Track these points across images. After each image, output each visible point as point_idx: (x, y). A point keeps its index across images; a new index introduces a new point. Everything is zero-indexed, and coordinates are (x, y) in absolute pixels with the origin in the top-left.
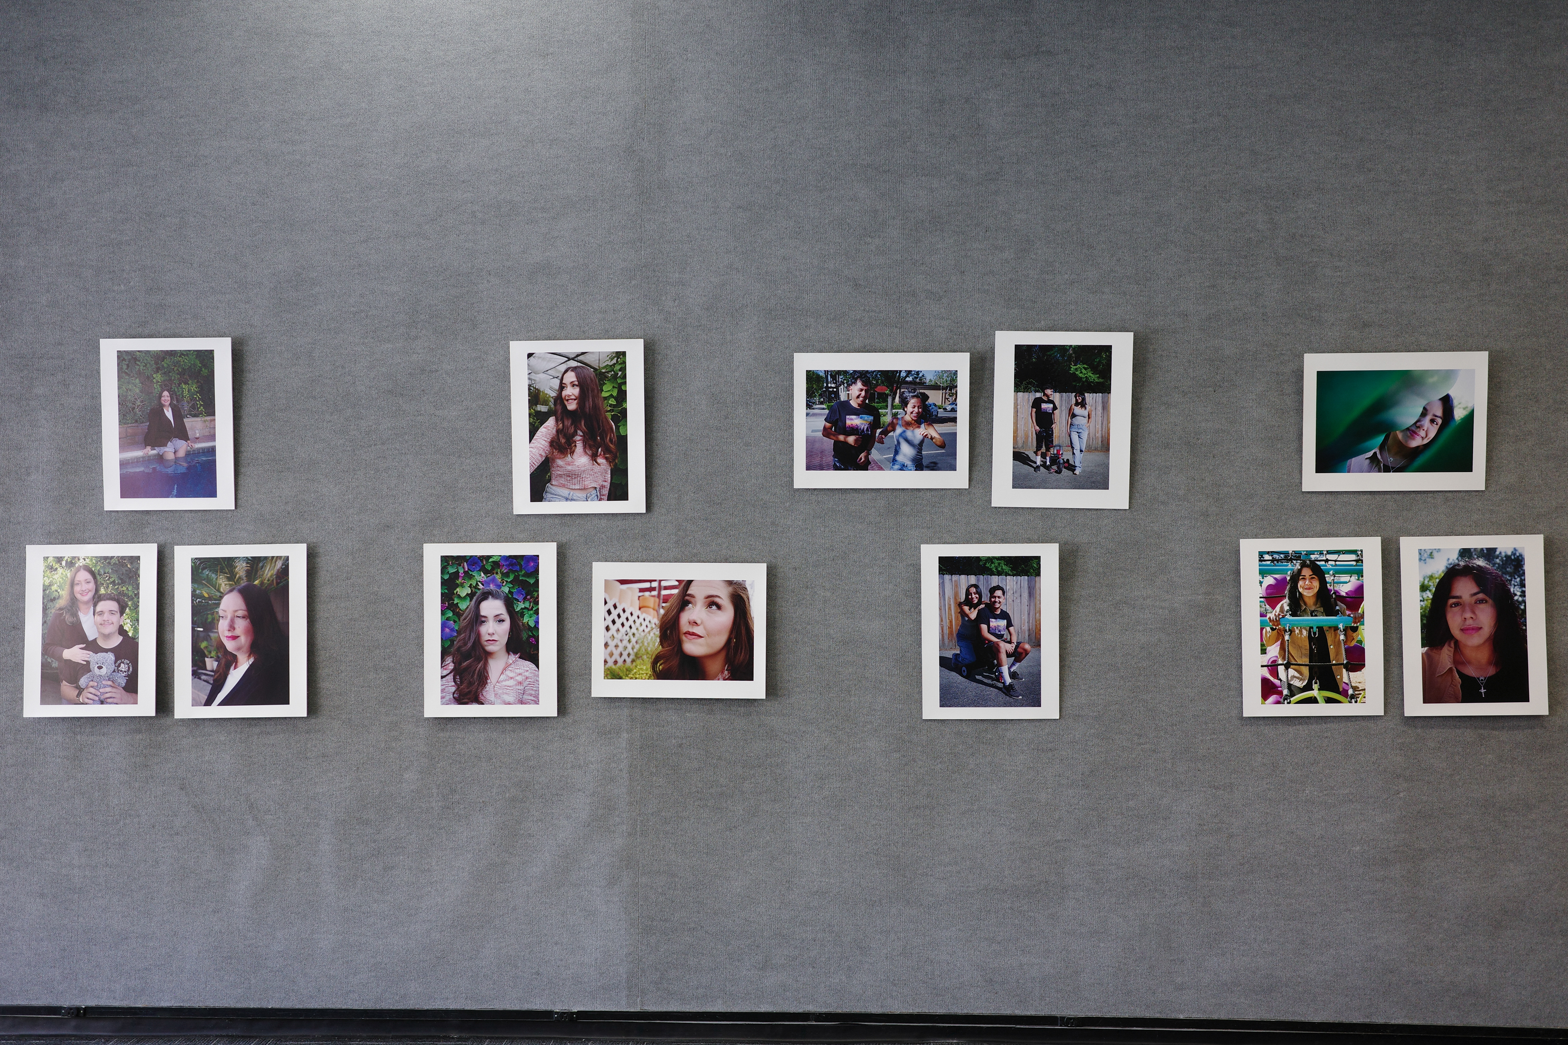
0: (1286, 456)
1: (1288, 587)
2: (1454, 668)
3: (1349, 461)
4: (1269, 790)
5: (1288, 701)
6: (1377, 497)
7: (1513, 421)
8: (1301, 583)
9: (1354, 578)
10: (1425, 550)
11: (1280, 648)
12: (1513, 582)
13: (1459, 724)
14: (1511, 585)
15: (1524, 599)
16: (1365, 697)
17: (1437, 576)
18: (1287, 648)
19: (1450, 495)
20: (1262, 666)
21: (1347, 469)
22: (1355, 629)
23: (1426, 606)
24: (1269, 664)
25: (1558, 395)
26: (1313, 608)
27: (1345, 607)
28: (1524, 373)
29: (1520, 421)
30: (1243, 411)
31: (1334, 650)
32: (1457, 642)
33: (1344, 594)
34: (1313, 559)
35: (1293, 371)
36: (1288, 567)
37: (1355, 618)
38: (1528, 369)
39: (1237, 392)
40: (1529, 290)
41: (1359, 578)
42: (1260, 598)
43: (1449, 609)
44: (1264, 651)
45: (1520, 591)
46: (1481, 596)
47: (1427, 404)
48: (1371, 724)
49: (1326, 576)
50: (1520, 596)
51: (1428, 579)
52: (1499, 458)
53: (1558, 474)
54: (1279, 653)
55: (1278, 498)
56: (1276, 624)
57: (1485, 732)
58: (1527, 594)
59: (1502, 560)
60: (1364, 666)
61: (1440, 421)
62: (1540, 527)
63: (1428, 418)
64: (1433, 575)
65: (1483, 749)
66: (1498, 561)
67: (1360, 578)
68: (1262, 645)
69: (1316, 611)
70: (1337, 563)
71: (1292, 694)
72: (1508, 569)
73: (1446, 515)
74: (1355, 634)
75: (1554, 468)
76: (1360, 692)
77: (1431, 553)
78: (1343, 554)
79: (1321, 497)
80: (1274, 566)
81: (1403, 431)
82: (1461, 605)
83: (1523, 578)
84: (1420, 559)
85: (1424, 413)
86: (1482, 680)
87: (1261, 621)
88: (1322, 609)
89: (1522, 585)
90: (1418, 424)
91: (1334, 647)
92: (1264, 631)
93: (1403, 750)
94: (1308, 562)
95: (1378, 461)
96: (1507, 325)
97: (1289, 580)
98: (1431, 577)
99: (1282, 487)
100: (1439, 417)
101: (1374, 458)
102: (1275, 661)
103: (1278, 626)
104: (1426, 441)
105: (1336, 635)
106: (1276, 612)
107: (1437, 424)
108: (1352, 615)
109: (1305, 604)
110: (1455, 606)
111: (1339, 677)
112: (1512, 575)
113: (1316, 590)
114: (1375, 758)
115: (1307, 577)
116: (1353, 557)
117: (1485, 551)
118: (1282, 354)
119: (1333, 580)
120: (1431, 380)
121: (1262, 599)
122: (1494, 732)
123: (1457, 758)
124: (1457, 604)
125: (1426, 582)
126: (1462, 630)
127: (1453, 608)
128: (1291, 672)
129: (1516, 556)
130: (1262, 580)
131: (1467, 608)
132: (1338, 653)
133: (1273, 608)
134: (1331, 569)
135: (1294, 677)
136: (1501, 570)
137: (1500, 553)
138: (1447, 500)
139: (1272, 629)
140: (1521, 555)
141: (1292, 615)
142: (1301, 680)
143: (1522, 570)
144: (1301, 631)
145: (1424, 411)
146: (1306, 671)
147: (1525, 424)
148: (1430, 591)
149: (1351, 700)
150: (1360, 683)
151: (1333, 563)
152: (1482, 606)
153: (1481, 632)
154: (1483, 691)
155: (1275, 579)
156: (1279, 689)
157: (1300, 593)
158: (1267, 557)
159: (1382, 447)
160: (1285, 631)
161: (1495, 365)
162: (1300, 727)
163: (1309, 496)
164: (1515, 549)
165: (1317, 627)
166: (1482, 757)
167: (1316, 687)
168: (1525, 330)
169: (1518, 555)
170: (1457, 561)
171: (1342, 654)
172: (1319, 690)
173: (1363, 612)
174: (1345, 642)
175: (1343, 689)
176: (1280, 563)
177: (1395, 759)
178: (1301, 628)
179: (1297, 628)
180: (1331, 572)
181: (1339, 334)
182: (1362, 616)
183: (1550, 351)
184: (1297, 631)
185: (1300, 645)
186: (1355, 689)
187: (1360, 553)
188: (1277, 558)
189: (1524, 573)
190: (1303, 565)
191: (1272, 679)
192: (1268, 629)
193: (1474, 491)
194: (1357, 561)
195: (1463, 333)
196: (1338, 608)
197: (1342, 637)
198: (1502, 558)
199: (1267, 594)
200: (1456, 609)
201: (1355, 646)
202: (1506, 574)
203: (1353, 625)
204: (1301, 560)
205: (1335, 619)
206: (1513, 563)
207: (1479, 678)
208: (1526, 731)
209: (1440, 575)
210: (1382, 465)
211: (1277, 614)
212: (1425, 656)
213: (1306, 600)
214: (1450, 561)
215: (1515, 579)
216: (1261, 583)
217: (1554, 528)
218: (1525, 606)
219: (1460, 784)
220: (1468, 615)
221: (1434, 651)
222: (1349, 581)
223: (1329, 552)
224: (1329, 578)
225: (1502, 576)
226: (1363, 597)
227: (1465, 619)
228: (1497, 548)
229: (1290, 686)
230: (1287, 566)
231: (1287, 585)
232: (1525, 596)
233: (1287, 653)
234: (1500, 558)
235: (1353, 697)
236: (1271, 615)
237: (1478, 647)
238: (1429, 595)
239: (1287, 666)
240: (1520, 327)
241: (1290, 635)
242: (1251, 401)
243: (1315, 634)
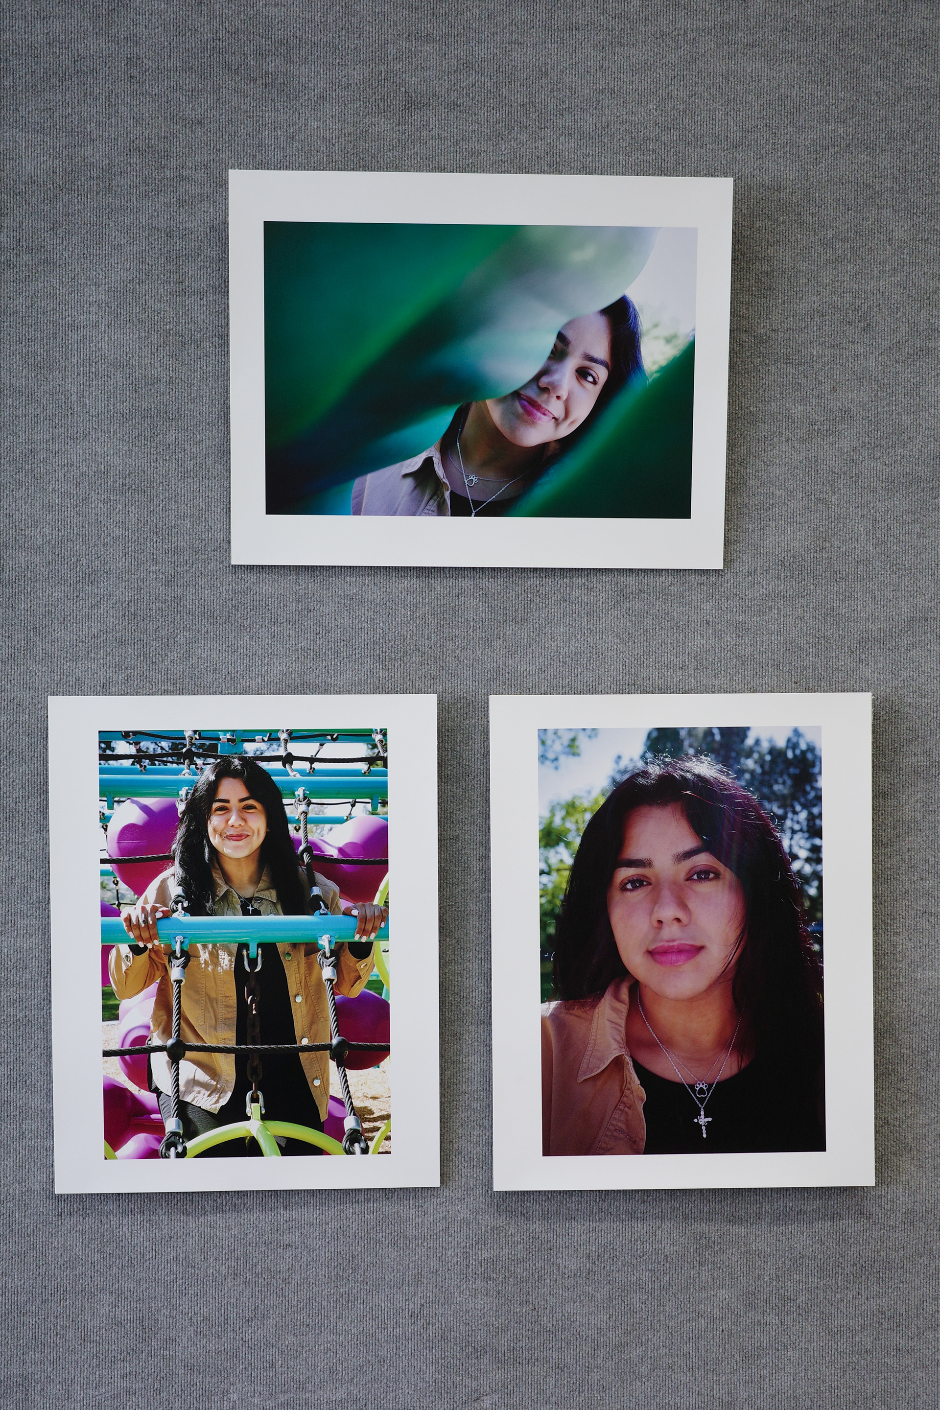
0: (190, 465)
1: (180, 833)
2: (628, 1059)
3: (357, 482)
4: (128, 1392)
5: (180, 1149)
6: (438, 585)
7: (803, 381)
8: (215, 822)
9: (361, 811)
10: (556, 732)
11: (157, 1003)
12: (788, 823)
13: (642, 1208)
14: (783, 831)
15: (819, 868)
16: (388, 1138)
17: (586, 804)
18: (174, 1003)
19: (631, 580)
20: (106, 1054)
21: (352, 503)
22: (363, 951)
23: (556, 887)
24: (127, 1047)
25: (923, 313)
26: (249, 891)
27: (337, 889)
28: (835, 249)
29: (820, 383)
30: (74, 336)
31: (304, 1009)
32: (636, 987)
33: (334, 853)
34: (251, 754)
35: (212, 228)
36: (180, 777)
37: (364, 919)
38: (844, 240)
39: (56, 282)
40: (853, 17)
41: (374, 808)
42: (103, 861)
43: (617, 896)
44: (110, 1012)
45: (808, 845)
46: (703, 859)
47: (569, 324)
48: (408, 1210)
49: (285, 801)
50: (808, 860)
51: (563, 813)
52: (763, 484)
53: (917, 528)
54: (155, 1017)
55: (168, 583)
56: (145, 935)
57: (711, 1229)
58: (825, 855)
59: (761, 762)
60: (384, 1051)
61: (602, 374)
62: (868, 672)
63: (572, 363)
64: (577, 803)
65: (705, 1276)
66: (750, 764)
67: (380, 809)
68: (107, 995)
69: (258, 899)
70: (317, 766)
71: (190, 1132)
72: (776, 787)
73: (618, 637)
74: (362, 965)
75: (908, 512)
76: (377, 1124)
77: (573, 740)
78: (334, 740)
79: (285, 583)
80: (141, 773)
81: (503, 400)
82: (649, 884)
83: (815, 811)
84: (543, 758)
85: (560, 352)
86: (701, 1091)
87: (105, 929)
88: (272, 895)
89: (814, 830)
90: (545, 381)
91: (306, 999)
92: (113, 954)
93: (494, 1280)
94: (236, 762)
95: (438, 485)
96: (792, 114)
97: (184, 813)
98: (571, 808)
99: (178, 551)
100: (602, 363)
101: (426, 471)
102: (141, 1040)
103: (151, 939)
104: (565, 430)
105: (310, 966)
106: (146, 902)
107: (595, 383)
108: (355, 912)
109: (227, 879)
110: (635, 888)
111: (317, 1083)
112: (786, 802)
113: (257, 841)
114: (418, 1301)
115: (234, 803)
116: (360, 749)
117: (718, 737)
118: (182, 178)
119: (306, 813)
120: (580, 256)
121: (108, 867)
122: (735, 1229)
123: (636, 1299)
124: (638, 883)
125: (557, 821)
126: (651, 953)
127: (628, 894)
128: (187, 1068)
129: (798, 752)
130: (107, 812)
131: (666, 894)
132: (315, 1017)
133: (139, 889)
134: (299, 784)
135: (194, 1082)
136: (758, 790)
137: (757, 742)
138: (623, 595)
139: (136, 950)
140: (811, 749)
141: (193, 910)
142: (213, 1091)
143: (813, 788)
144: (214, 956)
145: (560, 345)
146: (227, 1065)
147: (834, 390)
148: (568, 845)
149: (352, 1144)
150: (374, 1098)
151: (306, 765)
152: (705, 888)
153: (701, 957)
154: (703, 1120)
155: (145, 809)
156: (153, 1116)
157: (213, 849)
158: (122, 747)
159: (447, 445)
160: (172, 955)
161: (758, 224)
162: (218, 1219)
163: (252, 577)
164: (796, 732)
165: (259, 945)
166: (704, 1295)
167: (254, 1109)
168: (841, 131)
169: (803, 746)
170: (640, 764)
171: (326, 1019)
172: (264, 1118)
173: (386, 903)
174: (336, 987)
175: (330, 1115)
176: (158, 766)
177: (471, 1305)
178: (214, 946)
179: (205, 947)
180: (300, 792)
181: (338, 126)
182: (384, 915)
183: (905, 191)
184: (204, 956)
185: (213, 995)
186: (361, 1114)
187: (378, 737)
188: (151, 751)
189: (819, 798)
190: (224, 771)
191: (133, 1088)
192: (125, 949)
193: (696, 571)
194: (370, 761)
195: (675, 134)
196: (316, 891)
197: (328, 973)
198: (762, 757)
199: (122, 851)
200: (637, 896)
201: (363, 997)
202: (770, 801)
203: (357, 938)
204: (215, 757)
205: (311, 923)
206: (792, 770)
207: (692, 1087)
208: (818, 1225)
209: (596, 802)
210: (447, 494)
211: (148, 907)
212: (549, 1024)
213: (230, 868)
214: (624, 763)
215: (795, 813)
216: (104, 819)
217: (905, 674)
218: (820, 888)
219: (644, 1370)
220: (668, 912)
221: (576, 1011)
222: (349, 817)
223: (295, 736)
224: (293, 810)
225: (761, 805)
226: (386, 862)
227: (660, 922)
228: (748, 728)
229: (183, 1109)
230: (178, 772)
231: (177, 828)
232: (819, 861)
233: (174, 1018)
234: (756, 756)
235: (355, 1136)
236: (133, 911)
237: (693, 1000)
238: (564, 856)
239: (176, 1054)
240: (827, 121)
241: (185, 966)
242: (93, 309)
243: (253, 962)
